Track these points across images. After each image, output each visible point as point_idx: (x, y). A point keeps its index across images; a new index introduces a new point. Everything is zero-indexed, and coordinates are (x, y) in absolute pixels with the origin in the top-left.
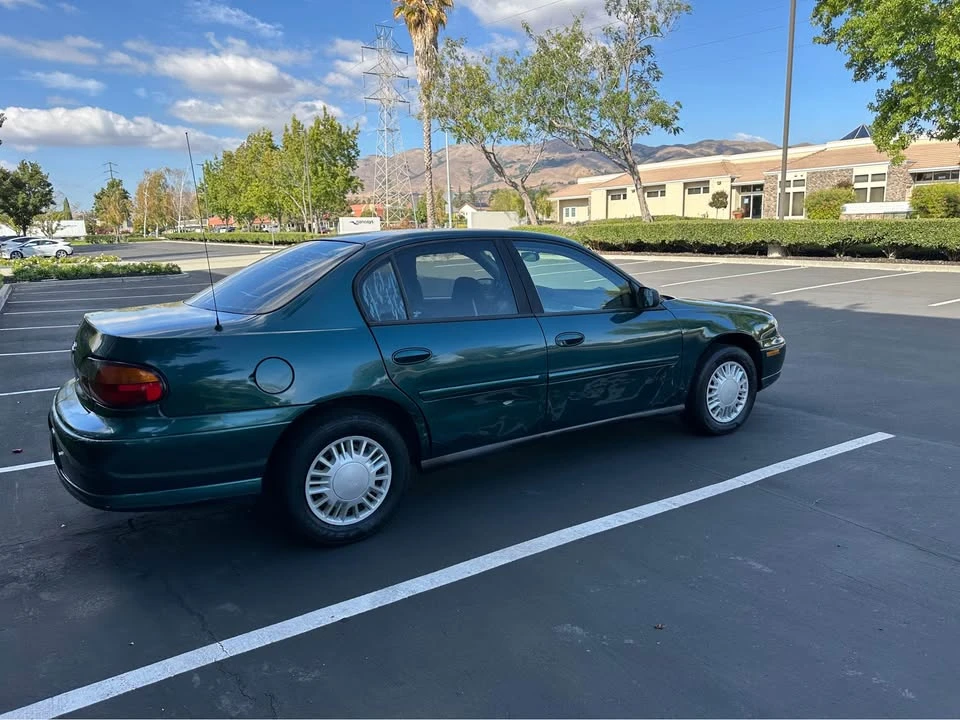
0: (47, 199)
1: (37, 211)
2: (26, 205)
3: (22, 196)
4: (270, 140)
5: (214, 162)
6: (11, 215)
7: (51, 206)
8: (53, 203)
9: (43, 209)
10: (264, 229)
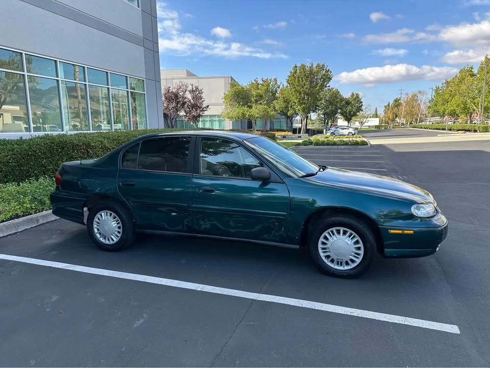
0: (359, 109)
1: (355, 114)
2: (350, 112)
3: (349, 108)
4: (471, 71)
5: (440, 86)
6: (344, 116)
7: (361, 112)
8: (362, 111)
9: (358, 113)
10: (473, 122)
